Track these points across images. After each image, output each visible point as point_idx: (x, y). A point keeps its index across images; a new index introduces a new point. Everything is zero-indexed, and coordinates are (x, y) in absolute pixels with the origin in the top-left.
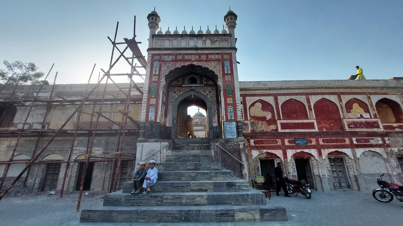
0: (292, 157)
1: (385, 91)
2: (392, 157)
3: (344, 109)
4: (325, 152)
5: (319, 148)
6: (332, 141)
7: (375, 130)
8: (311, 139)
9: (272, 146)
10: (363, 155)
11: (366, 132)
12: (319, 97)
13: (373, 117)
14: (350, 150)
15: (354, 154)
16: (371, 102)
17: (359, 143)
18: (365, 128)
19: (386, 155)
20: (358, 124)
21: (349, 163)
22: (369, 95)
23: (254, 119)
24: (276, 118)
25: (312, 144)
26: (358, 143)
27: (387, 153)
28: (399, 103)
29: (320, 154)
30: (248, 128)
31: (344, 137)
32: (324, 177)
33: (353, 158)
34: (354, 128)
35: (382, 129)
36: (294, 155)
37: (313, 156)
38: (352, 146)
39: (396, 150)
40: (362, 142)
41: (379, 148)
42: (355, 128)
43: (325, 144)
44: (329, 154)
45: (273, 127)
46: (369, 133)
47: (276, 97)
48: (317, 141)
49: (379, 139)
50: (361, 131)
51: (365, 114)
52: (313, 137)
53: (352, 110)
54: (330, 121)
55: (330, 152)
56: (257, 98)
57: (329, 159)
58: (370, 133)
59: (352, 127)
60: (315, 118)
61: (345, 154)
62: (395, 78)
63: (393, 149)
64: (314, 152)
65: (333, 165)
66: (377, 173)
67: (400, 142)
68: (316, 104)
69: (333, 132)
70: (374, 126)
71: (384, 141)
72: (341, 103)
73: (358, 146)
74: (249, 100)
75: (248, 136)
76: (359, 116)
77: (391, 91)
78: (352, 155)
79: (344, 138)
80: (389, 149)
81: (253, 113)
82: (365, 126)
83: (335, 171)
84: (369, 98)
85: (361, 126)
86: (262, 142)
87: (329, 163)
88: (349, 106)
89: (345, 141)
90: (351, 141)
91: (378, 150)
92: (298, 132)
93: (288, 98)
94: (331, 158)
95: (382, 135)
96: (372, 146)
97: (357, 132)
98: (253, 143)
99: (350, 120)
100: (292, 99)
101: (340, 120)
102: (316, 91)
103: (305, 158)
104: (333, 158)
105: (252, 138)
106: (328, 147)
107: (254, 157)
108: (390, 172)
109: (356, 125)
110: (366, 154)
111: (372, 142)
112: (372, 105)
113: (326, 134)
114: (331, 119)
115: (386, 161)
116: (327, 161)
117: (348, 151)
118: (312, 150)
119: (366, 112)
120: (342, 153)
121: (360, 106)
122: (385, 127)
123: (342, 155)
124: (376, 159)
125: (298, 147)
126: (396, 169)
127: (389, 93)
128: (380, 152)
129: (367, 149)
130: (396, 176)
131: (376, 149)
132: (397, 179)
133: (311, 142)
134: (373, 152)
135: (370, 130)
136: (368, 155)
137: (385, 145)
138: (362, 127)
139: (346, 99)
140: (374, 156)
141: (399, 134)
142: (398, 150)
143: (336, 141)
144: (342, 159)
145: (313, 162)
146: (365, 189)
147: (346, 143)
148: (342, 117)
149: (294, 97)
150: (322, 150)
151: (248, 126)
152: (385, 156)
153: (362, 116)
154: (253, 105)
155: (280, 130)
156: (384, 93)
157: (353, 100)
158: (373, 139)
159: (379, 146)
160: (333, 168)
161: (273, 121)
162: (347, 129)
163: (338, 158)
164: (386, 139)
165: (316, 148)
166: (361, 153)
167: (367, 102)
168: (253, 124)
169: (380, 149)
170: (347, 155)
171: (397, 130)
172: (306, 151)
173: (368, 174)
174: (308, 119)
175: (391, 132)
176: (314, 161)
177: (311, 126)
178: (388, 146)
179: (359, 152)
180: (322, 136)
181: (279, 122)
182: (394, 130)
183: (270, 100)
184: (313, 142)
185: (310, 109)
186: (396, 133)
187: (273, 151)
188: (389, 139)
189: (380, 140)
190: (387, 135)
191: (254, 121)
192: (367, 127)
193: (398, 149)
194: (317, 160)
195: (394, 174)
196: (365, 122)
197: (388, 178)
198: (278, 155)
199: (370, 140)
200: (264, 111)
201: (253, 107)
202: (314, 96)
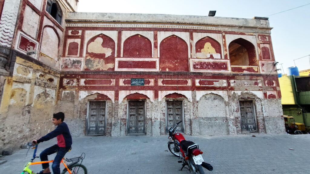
0: (124, 99)
1: (242, 31)
2: (233, 100)
3: (194, 48)
4: (162, 94)
5: (156, 90)
6: (173, 82)
7: (222, 71)
8: (150, 80)
9: (103, 87)
10: (204, 98)
11: (211, 73)
12: (169, 34)
13: (223, 57)
14: (190, 92)
15: (194, 97)
16: (225, 42)
17: (201, 85)
18: (212, 69)
19: (228, 98)
20: (205, 65)
21: (187, 106)
22: (224, 34)
23: (91, 57)
24: (116, 56)
25: (150, 85)
26: (200, 85)
27: (229, 96)
28: (254, 44)
29: (156, 96)
30: (81, 65)
31: (187, 78)
32: (155, 121)
33: (191, 101)
34: (199, 69)
35: (229, 71)
36: (126, 97)
37: (149, 98)
38: (194, 88)
39: (239, 93)
40: (205, 84)
41: (222, 91)
42: (200, 69)
43: (165, 85)
44: (166, 96)
45: (110, 66)
46: (214, 74)
47: (120, 31)
48: (156, 82)
49: (225, 81)
50: (207, 73)
51: (216, 55)
52: (152, 78)
53: (202, 50)
54: (176, 61)
55: (168, 94)
56: (98, 32)
57: (167, 101)
58: (216, 74)
59: (197, 68)
60: (159, 56)
61: (184, 96)
62: (256, 18)
63: (236, 92)
64: (150, 94)
65: (171, 108)
66: (215, 117)
67: (245, 85)
68: (164, 41)
69: (175, 72)
70: (222, 67)
71: (229, 84)
72: (191, 41)
73: (199, 89)
74: (88, 33)
75: (79, 75)
76: (209, 56)
77: (249, 30)
78: (191, 98)
79: (187, 80)
80: (232, 92)
81: (91, 50)
82: (212, 67)
83: (172, 115)
84: (224, 37)
85: (208, 66)
86: (94, 82)
87: (166, 105)
88: (200, 45)
89: (187, 82)
90: (194, 83)
91: (220, 93)
92: (136, 72)
93: (133, 33)
94: (170, 100)
95: (228, 78)
96: (215, 88)
97: (202, 73)
98: (83, 83)
99: (197, 60)
100: (138, 35)
101: (187, 60)
102: (166, 26)
103: (141, 100)
104: (172, 100)
105: (82, 77)
106: (167, 89)
107: (81, 99)
108: (228, 116)
109: (202, 65)
110: (208, 96)
111: (216, 84)
112: (225, 45)
113: (168, 75)
114: (177, 59)
115: (227, 104)
116: (164, 104)
117: (188, 94)
118: (148, 91)
119: (217, 52)
120: (181, 95)
121: (213, 45)
122: (233, 69)
123: (181, 98)
124: (216, 102)
125: (133, 87)
126: (235, 113)
127: (246, 33)
128: (222, 96)
129: (209, 92)
130: (233, 120)
131: (218, 92)
132: (233, 123)
133: (149, 82)
134: (215, 95)
135: (217, 72)
136: (209, 98)
137: (229, 88)
138: (209, 69)
139: (198, 37)
140: (216, 99)
141: (246, 76)
142: (242, 94)
143: (178, 82)
144: (181, 101)
145: (148, 105)
146: (197, 134)
147: (188, 84)
148: (189, 57)
149: (141, 33)
150: (160, 92)
151: (81, 64)
152: (226, 99)
153: (212, 57)
154: (93, 40)
155: (117, 69)
156: (240, 33)
157: (206, 39)
158: (218, 81)
159: (223, 89)
160: (170, 111)
161: (111, 59)
162: (192, 70)
163: (177, 101)
164: (232, 81)
165: (153, 90)
166: (201, 96)
167: (220, 41)
168: (88, 62)
169: (223, 92)
170: (187, 98)
171: (245, 72)
172: (141, 92)
173: (205, 118)
174: (151, 57)
175: (238, 75)
176: (150, 103)
177: (152, 65)
178: (232, 89)
179: (200, 94)
180: (162, 76)
181: (117, 60)
182: (242, 73)
183: (113, 35)
184: (151, 83)
185: (156, 47)
186: (243, 75)
187: (105, 93)
188: (235, 82)
189: (225, 83)
190: (233, 77)
191: (90, 58)
192: (214, 68)
193: (241, 92)
194: (152, 103)
195: (231, 118)
196: (214, 63)
197: (225, 122)
198: (109, 96)
199: (214, 82)
200: (104, 47)
201: (92, 43)
202: (162, 33)
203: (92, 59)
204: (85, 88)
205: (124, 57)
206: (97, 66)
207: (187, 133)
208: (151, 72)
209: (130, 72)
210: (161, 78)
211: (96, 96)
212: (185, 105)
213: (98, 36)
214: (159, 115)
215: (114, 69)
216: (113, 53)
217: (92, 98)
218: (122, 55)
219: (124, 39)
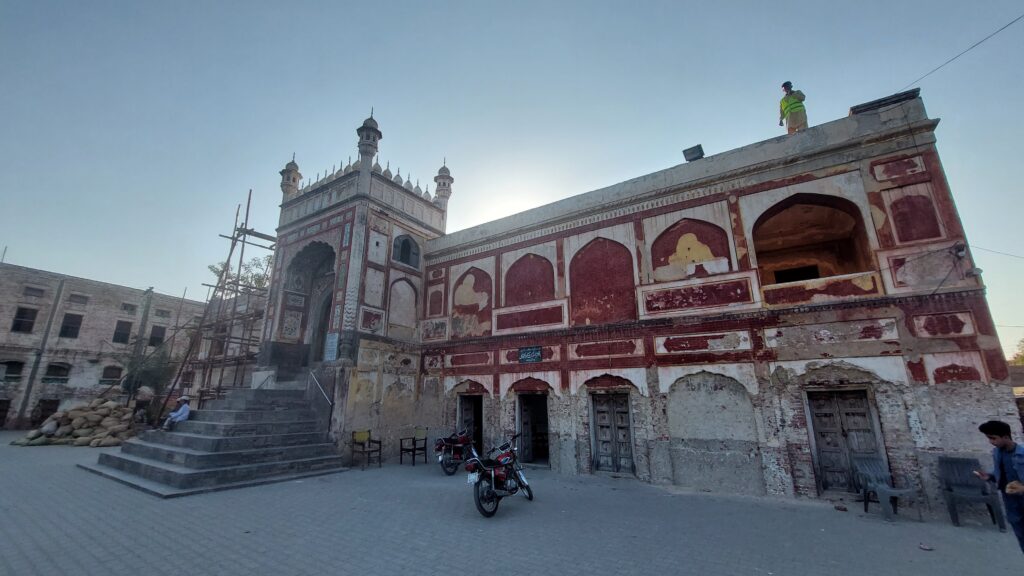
0: (510, 390)
1: (798, 170)
2: (780, 392)
3: (648, 258)
4: (578, 379)
5: (565, 369)
6: (600, 350)
7: (734, 308)
8: (552, 348)
9: (476, 368)
10: (684, 385)
11: (697, 316)
12: (586, 238)
13: (735, 267)
14: (643, 371)
15: (653, 384)
16: (738, 222)
17: (673, 352)
18: (699, 305)
19: (756, 385)
20: (678, 297)
21: (641, 407)
22: (733, 199)
23: (459, 313)
24: (493, 306)
25: (553, 359)
26: (669, 350)
27: (761, 380)
28: (854, 201)
29: (565, 383)
30: (445, 331)
31: (631, 337)
33: (646, 394)
34: (663, 309)
35: (757, 303)
36: (513, 385)
37: (552, 389)
38: (651, 360)
39: (799, 368)
40: (683, 349)
41: (735, 365)
42: (666, 308)
43: (582, 357)
44: (587, 383)
45: (485, 326)
46: (706, 319)
47: (498, 254)
48: (564, 351)
49: (744, 334)
50: (684, 318)
51: (713, 263)
52: (557, 342)
53: (671, 258)
54: (606, 298)
55: (590, 377)
56: (467, 266)
57: (594, 396)
58: (711, 319)
59: (658, 308)
60: (568, 293)
61: (629, 382)
62: (856, 110)
63: (785, 365)
64: (553, 378)
65: (604, 412)
66: (720, 438)
67: (821, 340)
68: (579, 256)
69: (603, 325)
70: (731, 297)
71: (758, 342)
72: (640, 243)
73: (665, 361)
74: (454, 271)
75: (444, 348)
76: (691, 270)
77: (829, 161)
78: (646, 385)
79: (633, 341)
80: (773, 367)
81: (458, 300)
82: (701, 299)
83: (608, 427)
84: (734, 208)
85: (687, 299)
86: (462, 359)
87: (591, 404)
88: (664, 248)
89: (632, 347)
90: (650, 348)
91: (731, 370)
92: (525, 334)
93: (520, 253)
94: (598, 392)
95: (755, 324)
96: (711, 359)
97: (670, 320)
98: (450, 363)
99: (654, 289)
101: (632, 289)
102: (580, 223)
103: (539, 393)
104: (603, 392)
105: (447, 353)
106: (586, 366)
107: (447, 391)
108: (762, 439)
109: (670, 299)
110: (696, 381)
111: (717, 346)
112: (738, 229)
113: (588, 333)
114: (610, 292)
115: (757, 403)
116: (585, 401)
117: (637, 376)
118: (551, 373)
119: (716, 254)
120: (620, 380)
121: (702, 239)
122: (769, 297)
123: (622, 387)
124: (723, 397)
125: (523, 367)
126: (787, 429)
127: (816, 174)
128: (737, 378)
129: (696, 369)
130: (779, 450)
131: (723, 368)
132: (778, 460)
133: (551, 354)
134: (718, 377)
135: (714, 310)
136: (699, 385)
137: (758, 354)
138: (690, 305)
139: (655, 227)
141: (822, 313)
142: (811, 370)
143: (611, 349)
144: (627, 395)
145: (553, 405)
147: (635, 352)
148: (637, 282)
149: (532, 250)
150: (572, 373)
151: (446, 328)
152: (753, 389)
153: (700, 271)
154: (460, 281)
155: (495, 333)
156: (794, 179)
157: (682, 227)
158: (722, 337)
159: (738, 357)
160: (604, 418)
162: (643, 314)
163: (616, 394)
164: (770, 332)
165: (558, 369)
166: (672, 380)
167: (726, 224)
168: (455, 322)
169: (741, 368)
170: (636, 387)
171: (818, 299)
172: (538, 375)
173: (690, 440)
174: (554, 299)
175: (788, 311)
176: (555, 399)
177: (554, 315)
178: (770, 356)
179: (668, 376)
180: (576, 338)
181: (495, 313)
182: (804, 303)
184: (555, 355)
185: (561, 274)
186: (810, 310)
187: (478, 379)
188: (779, 334)
189: (745, 340)
190: (772, 320)
191: (459, 315)
192: (705, 303)
193: (807, 366)
194: (559, 398)
195: (769, 444)
196: (704, 288)
197: (752, 455)
198: (486, 386)
199: (709, 342)
200: (476, 291)
201: (460, 287)
202: (573, 239)
203: (461, 317)
204: (453, 372)
205: (506, 306)
206: (467, 328)
207: (641, 476)
208: (554, 331)
209: (515, 335)
210: (573, 342)
211: (467, 386)
212: (634, 403)
213: (468, 273)
214: (574, 428)
215: (490, 332)
216: (490, 301)
217: (463, 389)
218: (503, 303)
219: (505, 269)
